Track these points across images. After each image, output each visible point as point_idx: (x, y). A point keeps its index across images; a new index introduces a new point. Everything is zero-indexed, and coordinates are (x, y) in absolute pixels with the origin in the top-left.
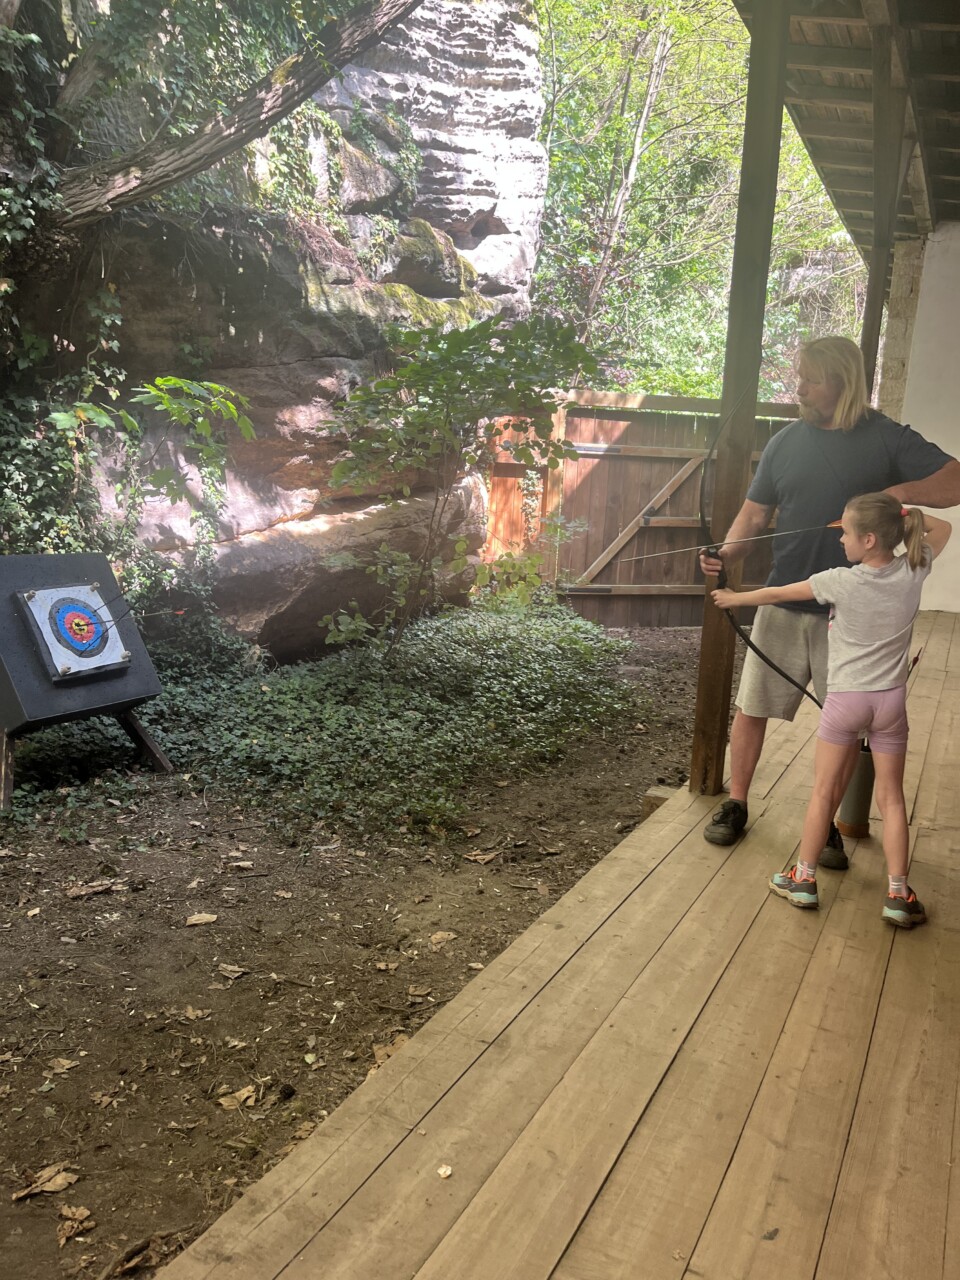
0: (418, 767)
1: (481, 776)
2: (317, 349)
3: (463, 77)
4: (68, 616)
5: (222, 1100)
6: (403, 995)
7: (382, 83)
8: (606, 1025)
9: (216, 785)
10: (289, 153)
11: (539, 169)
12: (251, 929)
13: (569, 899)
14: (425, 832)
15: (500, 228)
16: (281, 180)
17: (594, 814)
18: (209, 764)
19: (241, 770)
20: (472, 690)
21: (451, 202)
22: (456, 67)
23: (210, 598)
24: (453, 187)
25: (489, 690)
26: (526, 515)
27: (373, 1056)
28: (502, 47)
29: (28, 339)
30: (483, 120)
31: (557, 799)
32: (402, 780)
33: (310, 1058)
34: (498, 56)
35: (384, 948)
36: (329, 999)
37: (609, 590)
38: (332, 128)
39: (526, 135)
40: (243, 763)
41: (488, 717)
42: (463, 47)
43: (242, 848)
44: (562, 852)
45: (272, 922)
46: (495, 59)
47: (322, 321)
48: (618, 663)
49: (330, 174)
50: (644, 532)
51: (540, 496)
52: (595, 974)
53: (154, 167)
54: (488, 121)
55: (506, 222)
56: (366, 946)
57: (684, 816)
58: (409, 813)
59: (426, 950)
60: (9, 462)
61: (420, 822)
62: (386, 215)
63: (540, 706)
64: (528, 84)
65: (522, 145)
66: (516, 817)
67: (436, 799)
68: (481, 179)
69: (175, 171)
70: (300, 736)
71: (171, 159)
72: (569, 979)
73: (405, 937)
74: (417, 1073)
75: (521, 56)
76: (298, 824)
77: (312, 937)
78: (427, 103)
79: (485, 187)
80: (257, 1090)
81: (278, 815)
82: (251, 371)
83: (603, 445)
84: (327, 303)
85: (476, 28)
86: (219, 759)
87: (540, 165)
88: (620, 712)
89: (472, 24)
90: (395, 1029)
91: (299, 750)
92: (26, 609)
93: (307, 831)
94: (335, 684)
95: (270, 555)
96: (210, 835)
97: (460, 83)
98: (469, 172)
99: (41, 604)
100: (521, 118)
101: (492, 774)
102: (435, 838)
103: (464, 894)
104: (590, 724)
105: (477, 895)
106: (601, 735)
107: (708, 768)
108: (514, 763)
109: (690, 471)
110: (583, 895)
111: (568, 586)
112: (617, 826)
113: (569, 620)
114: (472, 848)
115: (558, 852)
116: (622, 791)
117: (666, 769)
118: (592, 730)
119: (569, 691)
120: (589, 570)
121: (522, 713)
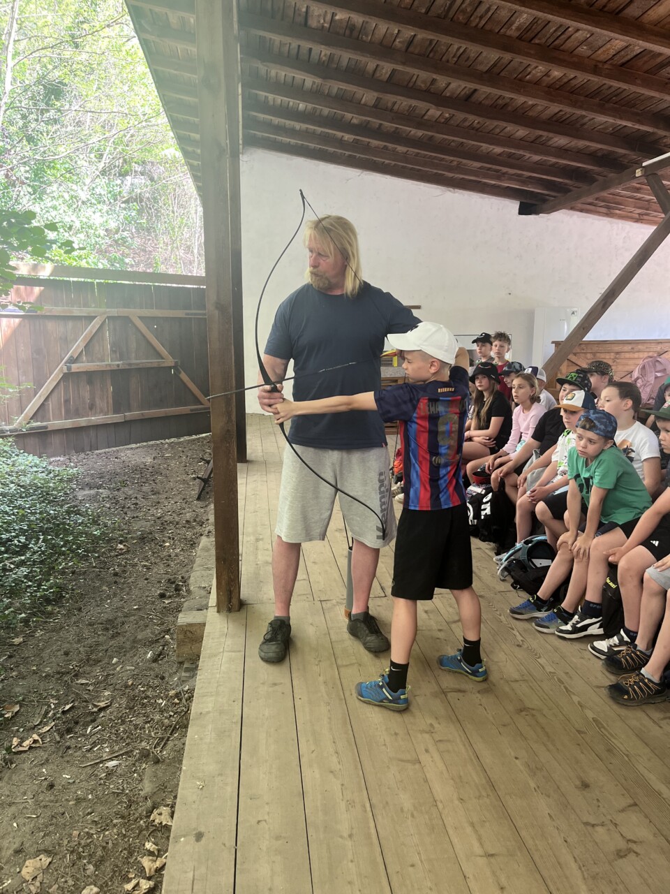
13: (187, 789)
17: (121, 648)
31: (79, 641)
37: (46, 427)
44: (111, 702)
48: (74, 490)
50: (68, 376)
103: (34, 796)
104: (78, 554)
105: (49, 791)
106: (91, 563)
107: (232, 589)
108: (23, 615)
109: (97, 327)
110: (199, 779)
111: (8, 428)
112: (149, 655)
113: (16, 458)
114: (18, 731)
115: (109, 704)
116: (134, 615)
117: (160, 582)
118: (81, 560)
119: (46, 526)
120: (25, 412)
121: (10, 558)
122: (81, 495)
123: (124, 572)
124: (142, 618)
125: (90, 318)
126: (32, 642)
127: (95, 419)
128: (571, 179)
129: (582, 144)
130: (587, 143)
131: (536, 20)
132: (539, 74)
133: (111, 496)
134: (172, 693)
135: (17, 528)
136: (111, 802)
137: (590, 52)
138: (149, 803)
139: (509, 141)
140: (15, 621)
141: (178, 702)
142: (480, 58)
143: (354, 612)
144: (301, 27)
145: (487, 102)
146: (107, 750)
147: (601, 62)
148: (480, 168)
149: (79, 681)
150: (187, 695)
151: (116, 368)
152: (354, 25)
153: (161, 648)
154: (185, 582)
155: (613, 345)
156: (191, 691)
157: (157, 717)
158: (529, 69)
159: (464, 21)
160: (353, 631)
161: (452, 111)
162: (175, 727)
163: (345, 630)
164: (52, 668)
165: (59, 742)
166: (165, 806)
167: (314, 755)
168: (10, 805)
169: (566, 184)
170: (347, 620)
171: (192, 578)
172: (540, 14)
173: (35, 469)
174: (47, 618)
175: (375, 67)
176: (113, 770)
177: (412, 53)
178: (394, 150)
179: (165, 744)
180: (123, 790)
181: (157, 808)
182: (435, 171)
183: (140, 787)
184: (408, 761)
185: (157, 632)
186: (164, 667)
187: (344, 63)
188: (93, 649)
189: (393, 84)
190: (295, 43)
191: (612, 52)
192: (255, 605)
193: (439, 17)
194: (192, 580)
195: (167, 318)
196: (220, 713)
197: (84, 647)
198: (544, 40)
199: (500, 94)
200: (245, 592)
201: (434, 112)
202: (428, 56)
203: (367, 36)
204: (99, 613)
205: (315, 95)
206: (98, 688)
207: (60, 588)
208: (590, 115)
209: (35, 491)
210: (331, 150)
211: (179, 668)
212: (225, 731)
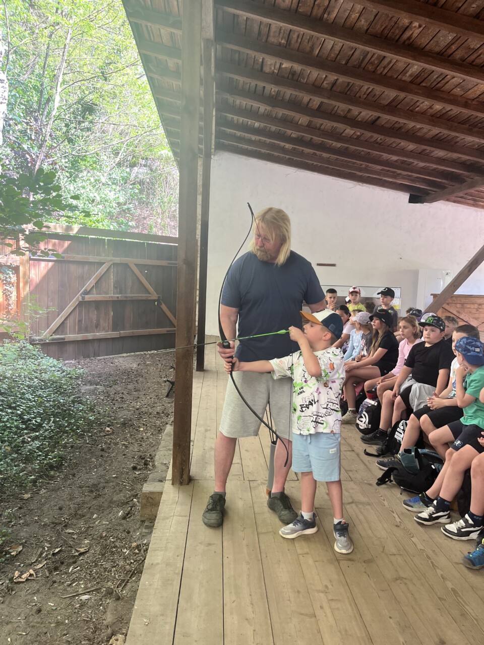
26: (6, 296)
37: (64, 339)
44: (89, 549)
48: (79, 385)
50: (81, 304)
51: (15, 285)
66: (46, 525)
87: (3, 85)
88: (93, 422)
103: (26, 617)
104: (77, 433)
105: (37, 614)
106: (86, 440)
107: (184, 468)
108: (33, 477)
109: (105, 270)
110: (146, 617)
111: (37, 338)
112: (120, 514)
113: (41, 360)
114: (19, 566)
115: (87, 550)
116: (113, 482)
117: (134, 458)
118: (78, 438)
119: (56, 411)
120: (50, 328)
121: (28, 433)
122: (84, 389)
123: (109, 448)
124: (118, 484)
125: (101, 264)
126: (37, 498)
127: (100, 334)
128: (447, 180)
129: (455, 156)
130: (459, 155)
131: (423, 70)
132: (425, 107)
133: (105, 391)
134: (134, 544)
135: (35, 411)
136: (81, 627)
137: (463, 93)
138: (109, 631)
139: (402, 152)
140: (26, 481)
141: (138, 552)
142: (383, 95)
143: (273, 491)
144: (259, 72)
145: (387, 126)
146: (83, 586)
147: (470, 99)
148: (381, 170)
149: (67, 531)
150: (145, 547)
151: (116, 299)
152: (295, 72)
153: (129, 508)
154: (152, 458)
155: (477, 299)
156: (147, 545)
157: (121, 563)
158: (418, 104)
159: (373, 70)
160: (272, 506)
161: (362, 131)
162: (134, 572)
163: (266, 504)
164: (49, 519)
165: (48, 577)
166: (121, 634)
167: (234, 604)
168: (7, 624)
169: (444, 183)
170: (268, 497)
171: (157, 456)
172: (427, 66)
173: (54, 369)
174: (50, 480)
175: (309, 100)
176: (85, 602)
177: (335, 91)
178: (320, 156)
179: (125, 585)
180: (91, 619)
181: (115, 635)
182: (350, 171)
183: (104, 617)
184: (307, 615)
185: (128, 496)
186: (130, 524)
187: (287, 96)
188: (80, 506)
189: (321, 112)
190: (253, 83)
191: (478, 93)
192: (200, 481)
193: (354, 67)
194: (157, 458)
195: (155, 266)
196: (167, 565)
197: (74, 504)
198: (429, 84)
199: (396, 120)
200: (194, 470)
201: (349, 131)
202: (346, 94)
203: (304, 79)
204: (87, 479)
205: (267, 117)
206: (80, 537)
207: (61, 458)
208: (462, 136)
209: (52, 384)
210: (276, 154)
211: (141, 525)
212: (169, 580)
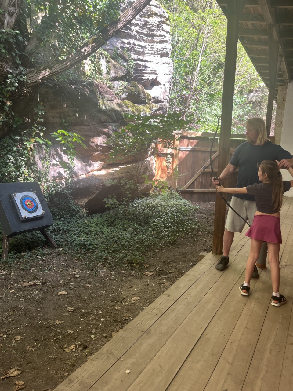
0: (131, 246)
1: (151, 248)
2: (103, 120)
3: (147, 40)
4: (26, 201)
5: (65, 349)
6: (122, 317)
7: (123, 43)
8: (181, 326)
9: (70, 252)
10: (95, 64)
11: (170, 66)
12: (78, 296)
13: (173, 287)
14: (132, 266)
15: (158, 83)
16: (92, 71)
17: (184, 260)
18: (68, 245)
19: (77, 247)
20: (149, 222)
21: (144, 76)
22: (145, 37)
23: (69, 195)
24: (145, 72)
25: (154, 222)
26: (167, 168)
27: (112, 336)
28: (159, 31)
29: (16, 119)
30: (153, 52)
31: (174, 256)
32: (126, 250)
33: (93, 336)
34: (158, 34)
35: (118, 302)
36: (100, 318)
37: (193, 191)
38: (108, 56)
39: (166, 57)
40: (78, 245)
41: (153, 230)
42: (147, 31)
43: (76, 271)
44: (174, 272)
45: (84, 294)
46: (157, 35)
47: (104, 112)
48: (195, 213)
49: (107, 69)
50: (203, 173)
51: (171, 163)
52: (178, 311)
53: (54, 69)
54: (155, 52)
55: (160, 82)
56: (112, 301)
57: (210, 261)
58: (128, 260)
59: (130, 303)
60: (10, 155)
61: (131, 263)
62: (123, 80)
63: (170, 227)
64: (167, 42)
65: (165, 59)
66: (161, 261)
67: (136, 256)
68: (153, 69)
69: (60, 70)
70: (96, 236)
71: (59, 66)
72: (170, 312)
73: (124, 299)
74: (122, 341)
75: (165, 33)
76: (94, 264)
77: (96, 299)
78: (136, 48)
79: (154, 72)
80: (76, 346)
81: (88, 261)
82: (83, 127)
83: (190, 147)
84: (105, 107)
85: (151, 26)
86: (71, 243)
87: (171, 65)
88: (194, 229)
89: (150, 25)
90: (119, 327)
91: (95, 241)
92: (13, 199)
93: (96, 266)
94: (108, 220)
95: (88, 182)
96: (67, 267)
97: (146, 42)
98: (149, 68)
99: (18, 197)
100: (165, 52)
101: (154, 248)
102: (135, 268)
103: (143, 285)
105: (147, 285)
106: (188, 236)
109: (217, 155)
110: (177, 286)
111: (180, 190)
112: (191, 264)
113: (180, 200)
116: (194, 253)
118: (185, 234)
119: (179, 222)
120: (186, 185)
121: (164, 229)
122: (196, 215)
123: (198, 241)
125: (215, 152)
126: (161, 252)
127: (211, 190)
133: (206, 217)
135: (170, 220)
146: (166, 282)
149: (168, 265)
167: (213, 292)
174: (168, 247)
188: (176, 258)
196: (193, 276)
204: (183, 250)
206: (172, 268)
209: (181, 211)
212: (192, 280)
